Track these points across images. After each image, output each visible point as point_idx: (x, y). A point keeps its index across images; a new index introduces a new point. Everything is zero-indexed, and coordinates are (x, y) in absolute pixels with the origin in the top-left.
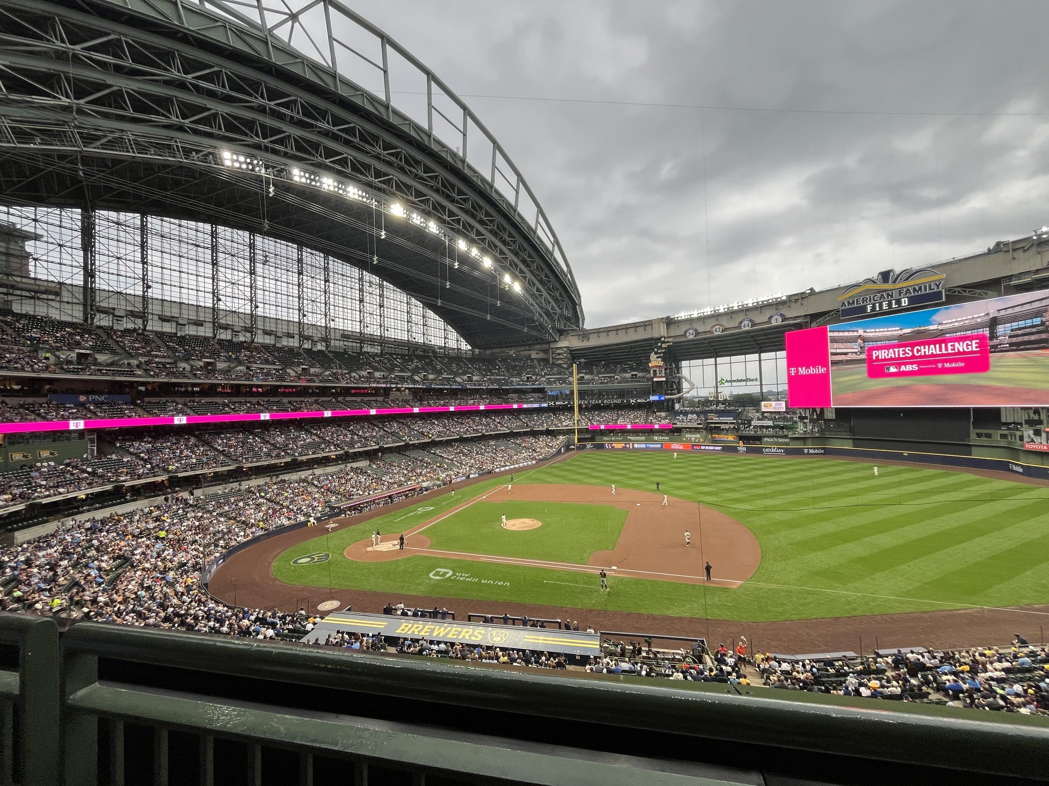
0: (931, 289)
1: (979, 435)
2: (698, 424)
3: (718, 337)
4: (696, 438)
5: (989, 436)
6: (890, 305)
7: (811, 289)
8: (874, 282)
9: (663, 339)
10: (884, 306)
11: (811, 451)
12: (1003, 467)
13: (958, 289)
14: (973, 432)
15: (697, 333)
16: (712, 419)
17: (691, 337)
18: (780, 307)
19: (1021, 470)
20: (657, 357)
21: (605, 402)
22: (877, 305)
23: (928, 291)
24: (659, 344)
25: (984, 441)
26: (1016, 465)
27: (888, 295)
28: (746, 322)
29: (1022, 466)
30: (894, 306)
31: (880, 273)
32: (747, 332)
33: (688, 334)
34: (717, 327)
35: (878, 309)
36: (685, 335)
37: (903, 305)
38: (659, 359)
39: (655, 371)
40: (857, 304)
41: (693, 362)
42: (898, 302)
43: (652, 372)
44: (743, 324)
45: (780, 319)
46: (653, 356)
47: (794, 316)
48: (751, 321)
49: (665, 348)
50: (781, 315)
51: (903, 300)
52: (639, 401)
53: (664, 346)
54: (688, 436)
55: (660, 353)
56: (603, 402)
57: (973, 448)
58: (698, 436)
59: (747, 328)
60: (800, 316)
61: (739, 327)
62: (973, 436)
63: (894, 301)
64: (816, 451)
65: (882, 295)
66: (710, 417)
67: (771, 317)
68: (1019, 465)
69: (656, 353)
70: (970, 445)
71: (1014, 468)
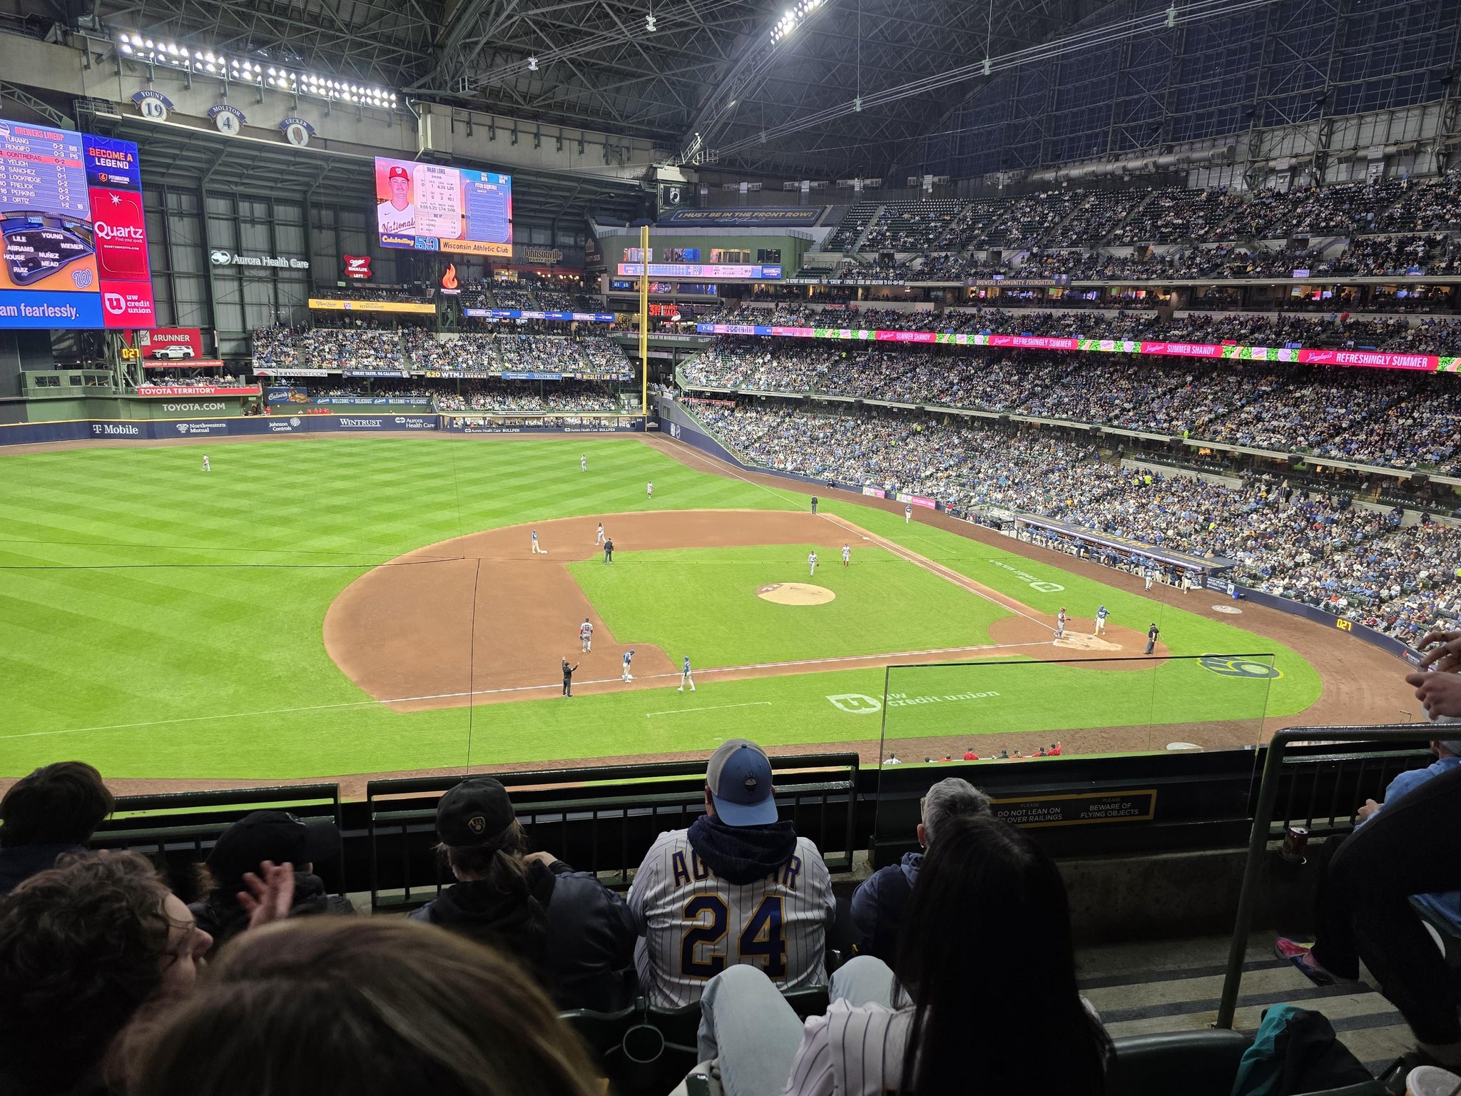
1: (40, 381)
5: (55, 381)
12: (87, 431)
13: (18, 91)
14: (31, 376)
19: (134, 431)
25: (51, 392)
26: (116, 425)
29: (134, 425)
57: (28, 406)
62: (31, 383)
68: (124, 424)
70: (24, 402)
71: (110, 430)
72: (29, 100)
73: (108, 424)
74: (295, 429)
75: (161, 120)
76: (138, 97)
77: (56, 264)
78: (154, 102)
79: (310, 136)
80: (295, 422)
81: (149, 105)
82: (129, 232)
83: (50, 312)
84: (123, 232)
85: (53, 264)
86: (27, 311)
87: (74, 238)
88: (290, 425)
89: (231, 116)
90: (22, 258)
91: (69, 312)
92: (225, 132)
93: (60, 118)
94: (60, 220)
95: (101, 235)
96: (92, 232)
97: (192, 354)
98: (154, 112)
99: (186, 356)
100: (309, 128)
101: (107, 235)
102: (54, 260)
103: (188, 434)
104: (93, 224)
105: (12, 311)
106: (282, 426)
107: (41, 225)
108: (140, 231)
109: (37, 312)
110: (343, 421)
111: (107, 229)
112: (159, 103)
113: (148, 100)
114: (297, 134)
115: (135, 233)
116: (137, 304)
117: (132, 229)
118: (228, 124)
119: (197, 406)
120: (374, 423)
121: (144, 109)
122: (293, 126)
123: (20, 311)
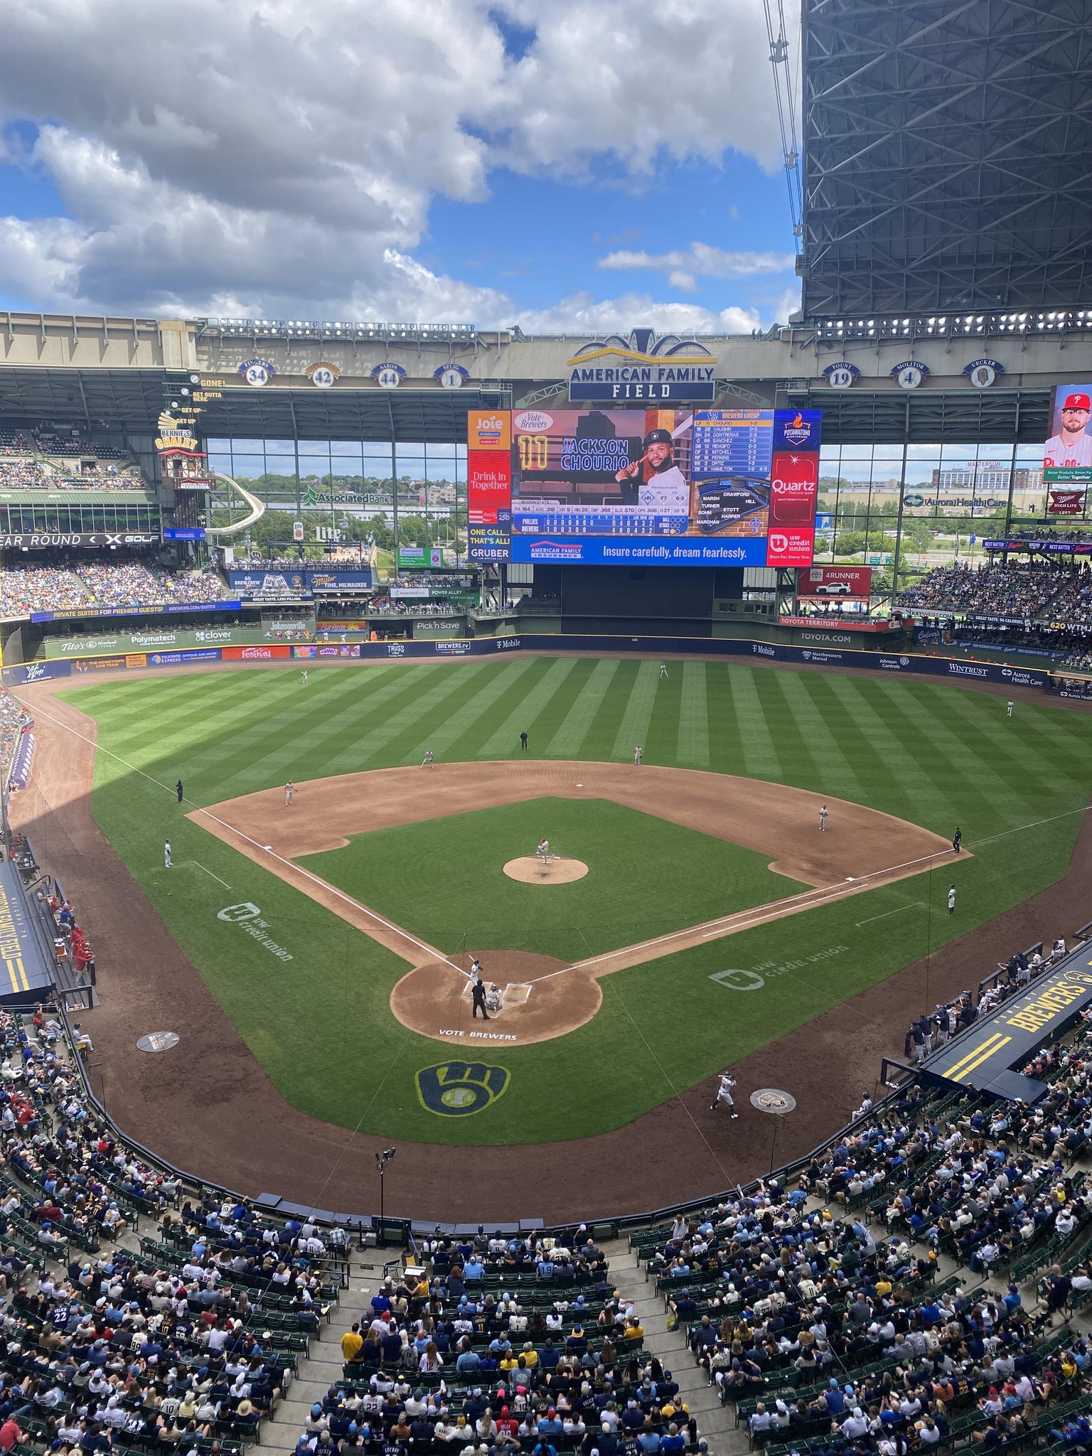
0: (700, 378)
1: (723, 607)
2: (304, 599)
3: (325, 395)
4: (296, 632)
5: (732, 608)
6: (645, 390)
7: (516, 329)
8: (627, 346)
9: (194, 379)
10: (638, 391)
11: (506, 644)
12: (744, 649)
13: (730, 385)
14: (716, 602)
15: (273, 378)
16: (322, 587)
17: (258, 384)
18: (458, 353)
20: (181, 427)
21: (35, 540)
22: (628, 386)
23: (696, 381)
24: (185, 392)
25: (728, 615)
26: (764, 646)
27: (643, 370)
28: (390, 372)
30: (650, 395)
31: (635, 331)
32: (390, 395)
33: (249, 376)
34: (323, 370)
35: (628, 395)
36: (240, 377)
37: (663, 395)
38: (184, 431)
39: (178, 464)
40: (598, 379)
41: (240, 445)
42: (658, 388)
43: (170, 465)
44: (381, 376)
45: (458, 379)
46: (166, 422)
47: (483, 377)
48: (400, 370)
49: (200, 405)
50: (463, 371)
51: (664, 386)
52: (130, 539)
53: (197, 397)
54: (277, 626)
55: (186, 416)
56: (26, 541)
57: (713, 626)
58: (300, 625)
59: (390, 386)
60: (494, 381)
61: (373, 380)
62: (716, 607)
63: (651, 386)
64: (512, 644)
65: (635, 370)
66: (318, 582)
67: (440, 371)
68: (768, 646)
69: (176, 415)
70: (711, 621)
71: (761, 650)
72: (737, 390)
73: (761, 644)
74: (903, 668)
75: (845, 386)
76: (829, 370)
77: (739, 516)
78: (841, 372)
79: (996, 375)
80: (904, 662)
81: (837, 375)
82: (802, 487)
83: (724, 553)
84: (797, 486)
85: (735, 516)
86: (708, 553)
87: (754, 494)
88: (899, 663)
89: (913, 370)
90: (709, 513)
91: (740, 554)
92: (907, 386)
93: (760, 400)
94: (745, 481)
95: (776, 490)
96: (770, 489)
97: (849, 590)
98: (841, 381)
99: (843, 592)
100: (998, 367)
101: (782, 490)
102: (734, 513)
103: (810, 661)
104: (771, 482)
105: (696, 553)
106: (892, 664)
107: (729, 486)
108: (813, 484)
109: (715, 554)
110: (952, 666)
111: (783, 485)
112: (846, 371)
113: (837, 372)
114: (983, 376)
115: (807, 486)
116: (798, 543)
117: (805, 483)
118: (910, 379)
119: (827, 638)
120: (982, 672)
121: (833, 379)
122: (978, 369)
123: (702, 553)
